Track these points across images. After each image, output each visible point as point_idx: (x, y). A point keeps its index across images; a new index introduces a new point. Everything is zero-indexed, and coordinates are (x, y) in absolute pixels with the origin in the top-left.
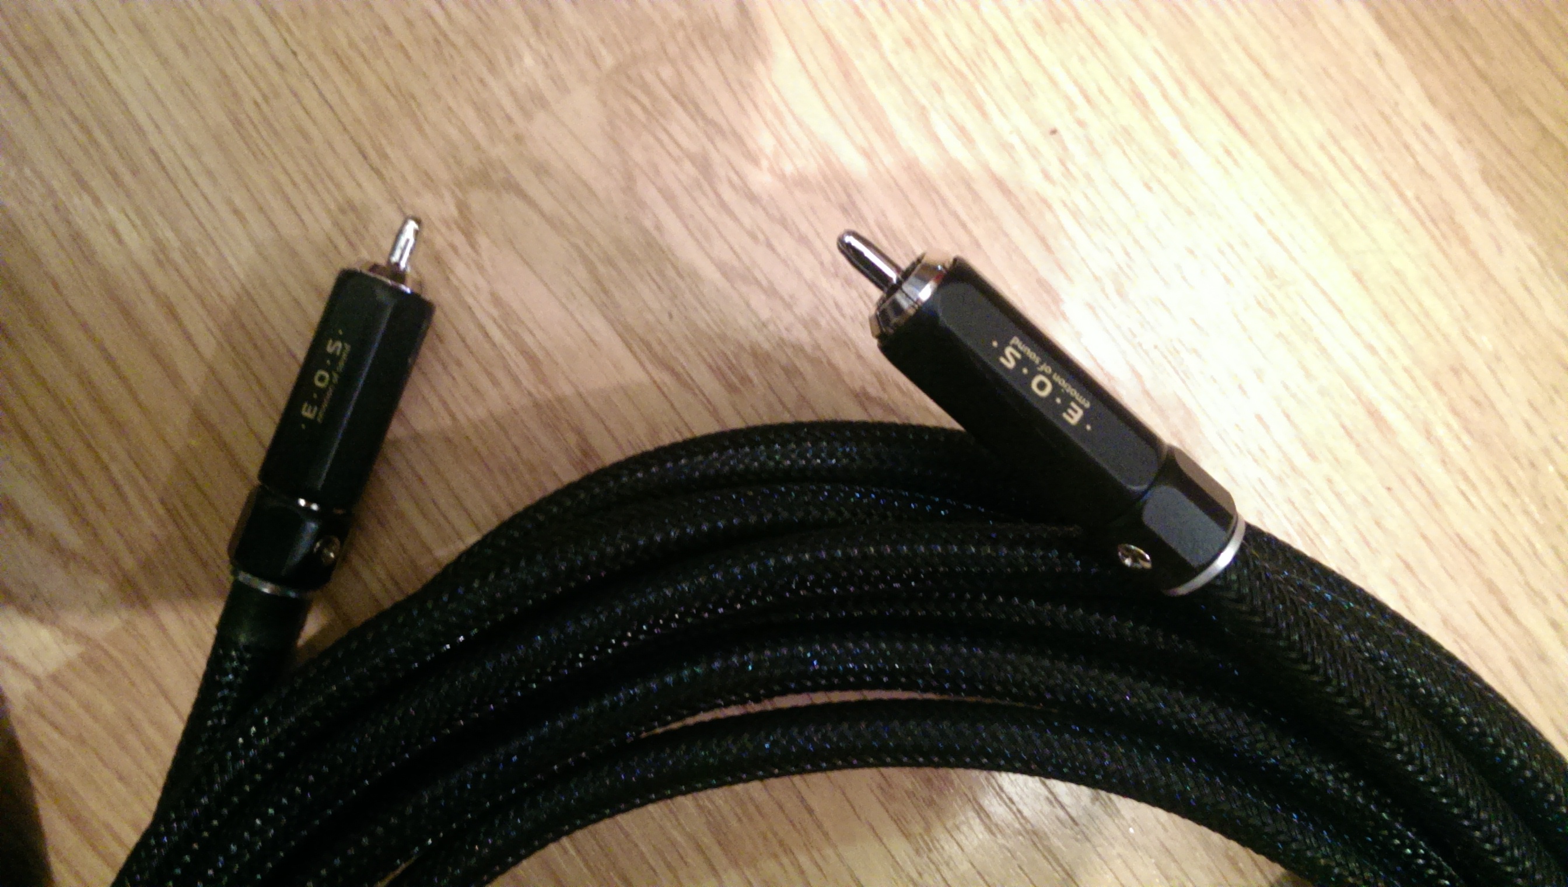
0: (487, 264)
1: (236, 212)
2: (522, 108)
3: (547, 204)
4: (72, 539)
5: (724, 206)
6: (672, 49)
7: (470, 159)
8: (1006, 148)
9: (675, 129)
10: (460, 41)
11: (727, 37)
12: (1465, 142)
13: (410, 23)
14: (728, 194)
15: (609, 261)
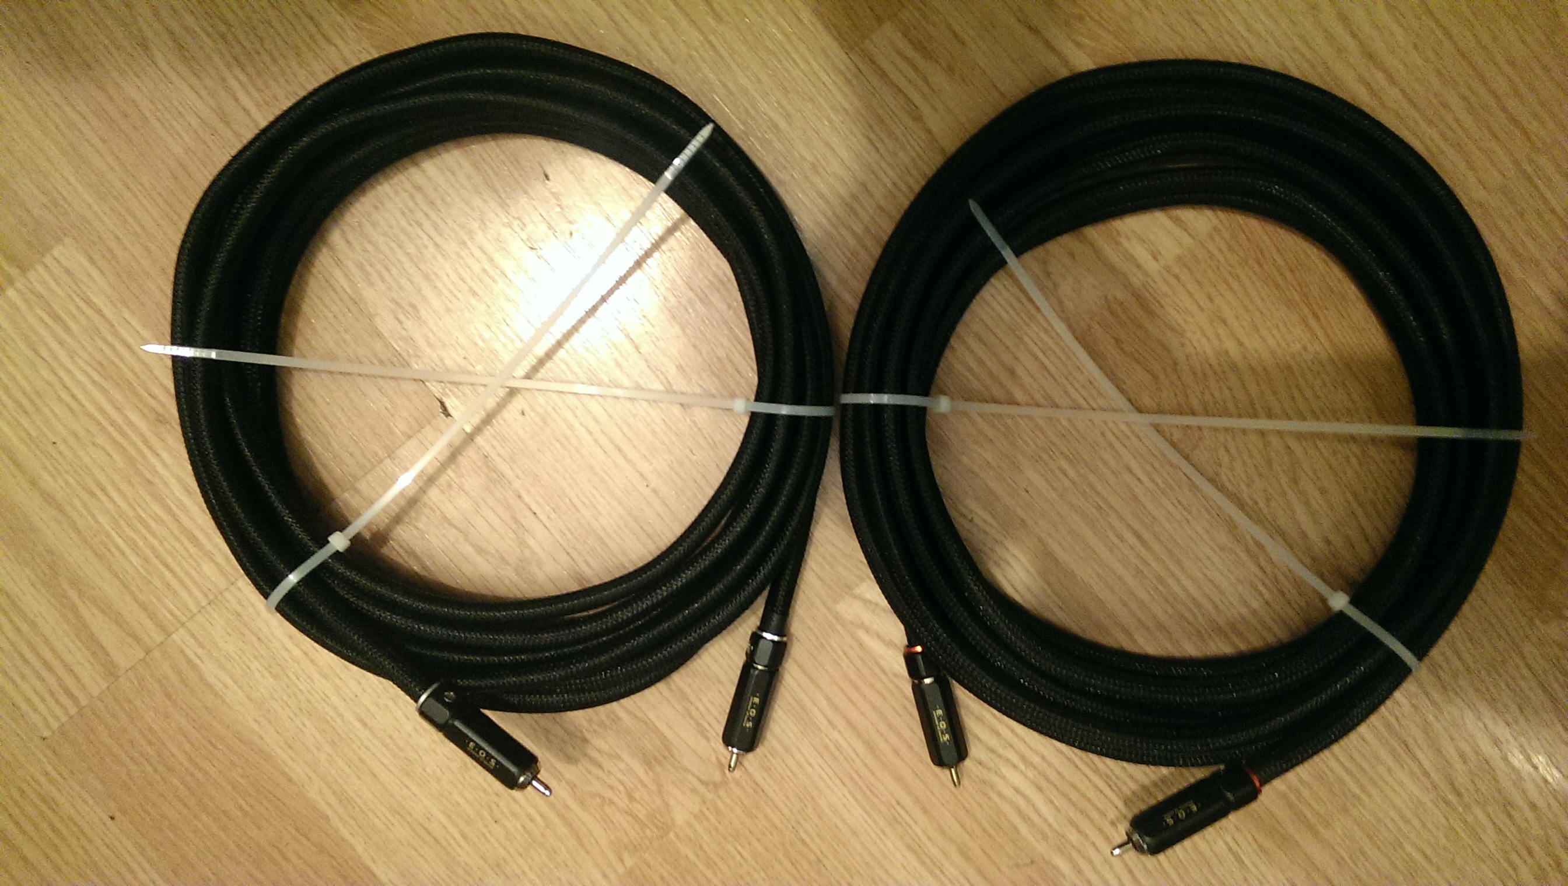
0: (713, 753)
1: (810, 764)
2: (704, 814)
3: (690, 777)
4: (862, 634)
5: (621, 782)
6: (647, 842)
7: (722, 793)
8: (514, 814)
9: (644, 812)
10: (730, 838)
11: (626, 848)
12: (337, 831)
13: (750, 844)
14: (621, 788)
15: (665, 758)
